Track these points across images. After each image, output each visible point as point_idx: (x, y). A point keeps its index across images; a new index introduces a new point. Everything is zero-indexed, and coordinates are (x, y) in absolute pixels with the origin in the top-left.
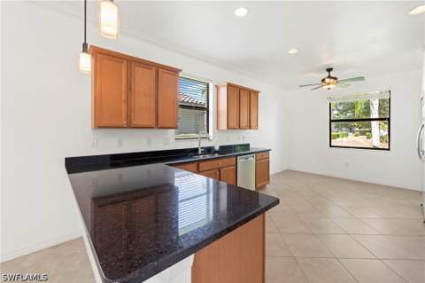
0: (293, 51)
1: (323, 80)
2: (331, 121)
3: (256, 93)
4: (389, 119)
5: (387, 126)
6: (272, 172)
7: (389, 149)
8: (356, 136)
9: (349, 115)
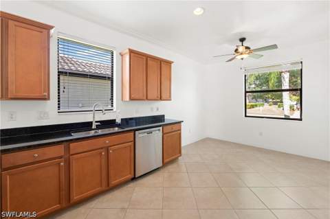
0: (198, 11)
1: (236, 50)
2: (246, 92)
3: (169, 63)
4: (301, 90)
6: (183, 144)
7: (301, 120)
8: (270, 105)
9: (264, 88)
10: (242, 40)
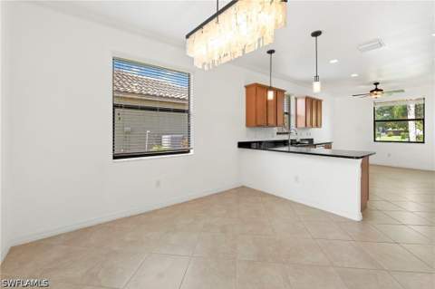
1: (372, 91)
2: (375, 121)
3: (320, 101)
4: (423, 120)
5: (422, 125)
7: (424, 142)
9: (386, 116)
10: (376, 84)
